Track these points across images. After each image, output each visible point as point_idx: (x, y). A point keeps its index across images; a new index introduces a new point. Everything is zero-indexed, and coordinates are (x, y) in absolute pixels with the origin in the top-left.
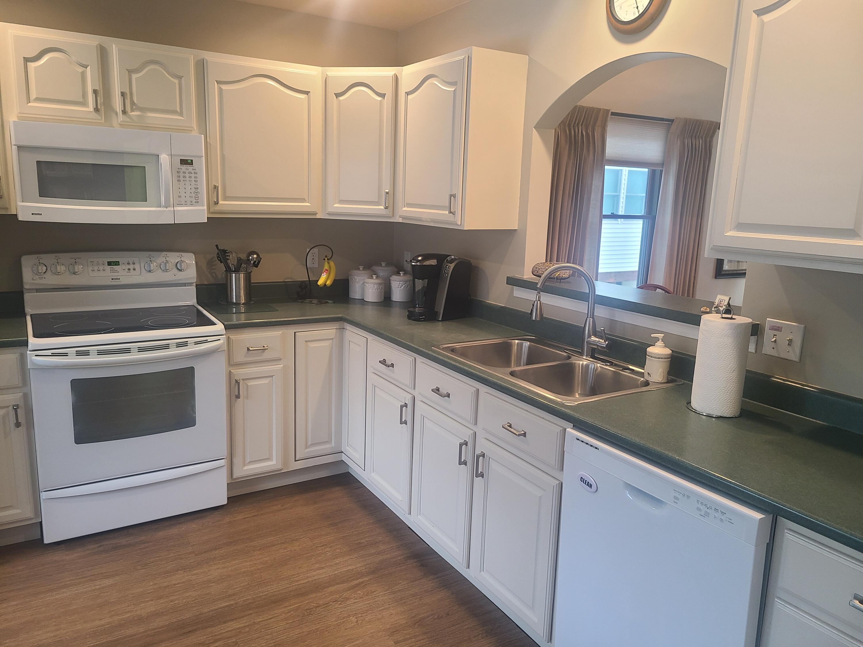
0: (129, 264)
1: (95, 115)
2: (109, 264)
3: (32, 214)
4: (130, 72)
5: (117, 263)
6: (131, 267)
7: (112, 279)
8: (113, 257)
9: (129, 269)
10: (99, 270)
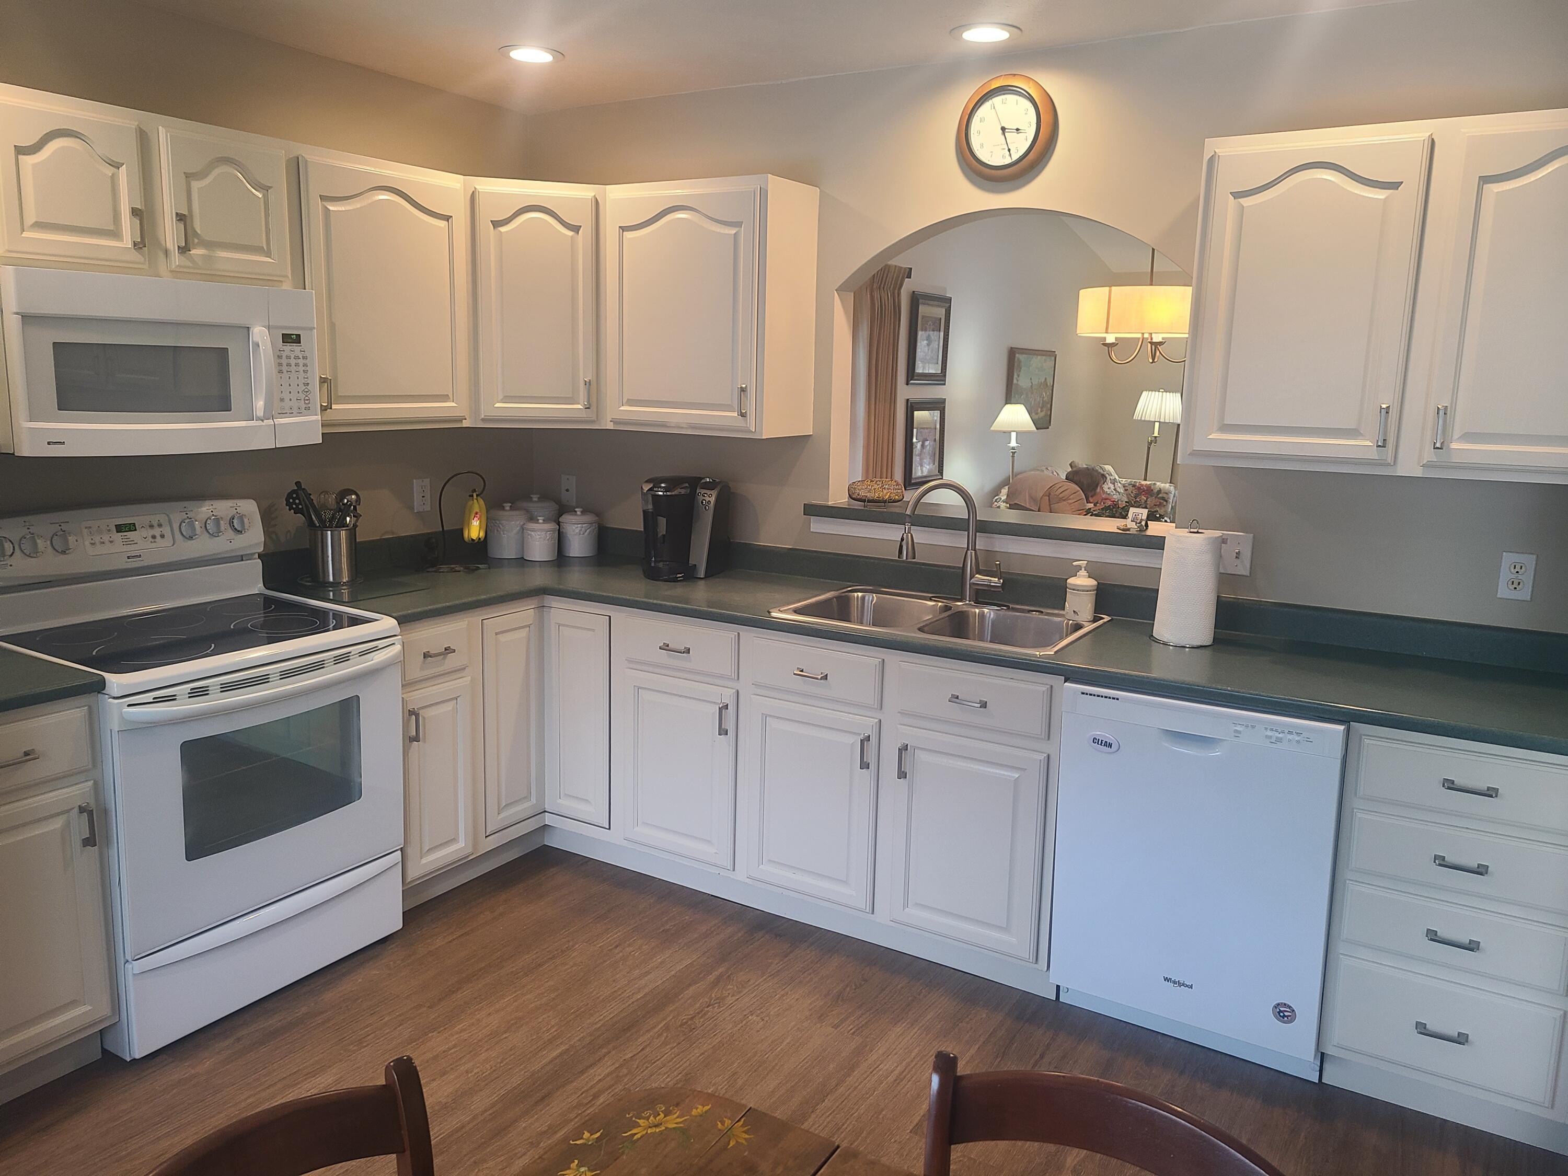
0: (151, 526)
1: (135, 256)
2: (119, 528)
3: (49, 443)
4: (189, 176)
5: (132, 527)
6: (157, 532)
7: (128, 558)
8: (124, 515)
9: (154, 537)
10: (103, 543)
